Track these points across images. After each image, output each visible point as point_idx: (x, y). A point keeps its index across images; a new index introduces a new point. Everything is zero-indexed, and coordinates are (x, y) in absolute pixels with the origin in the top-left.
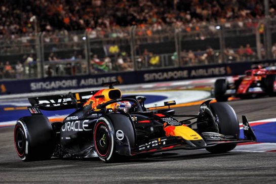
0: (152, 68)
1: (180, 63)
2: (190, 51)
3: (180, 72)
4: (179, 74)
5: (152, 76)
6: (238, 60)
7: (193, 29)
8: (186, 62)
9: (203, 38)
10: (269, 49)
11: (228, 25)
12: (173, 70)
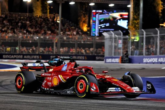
0: (7, 53)
1: (19, 52)
2: (25, 47)
3: (19, 56)
4: (19, 57)
5: (7, 56)
6: (45, 53)
7: (27, 37)
8: (22, 52)
9: (30, 42)
10: (59, 50)
11: (42, 37)
12: (16, 55)
